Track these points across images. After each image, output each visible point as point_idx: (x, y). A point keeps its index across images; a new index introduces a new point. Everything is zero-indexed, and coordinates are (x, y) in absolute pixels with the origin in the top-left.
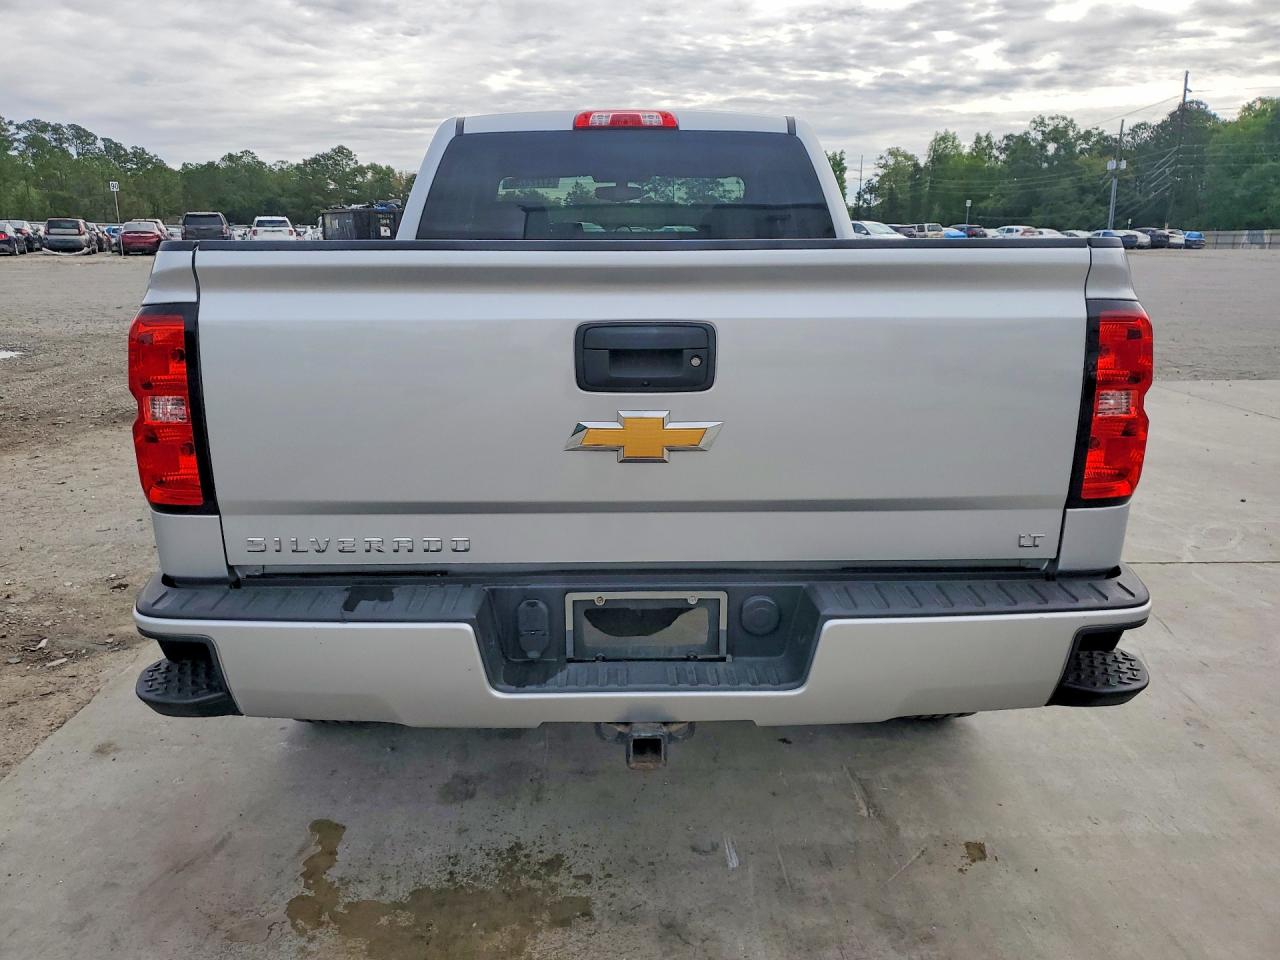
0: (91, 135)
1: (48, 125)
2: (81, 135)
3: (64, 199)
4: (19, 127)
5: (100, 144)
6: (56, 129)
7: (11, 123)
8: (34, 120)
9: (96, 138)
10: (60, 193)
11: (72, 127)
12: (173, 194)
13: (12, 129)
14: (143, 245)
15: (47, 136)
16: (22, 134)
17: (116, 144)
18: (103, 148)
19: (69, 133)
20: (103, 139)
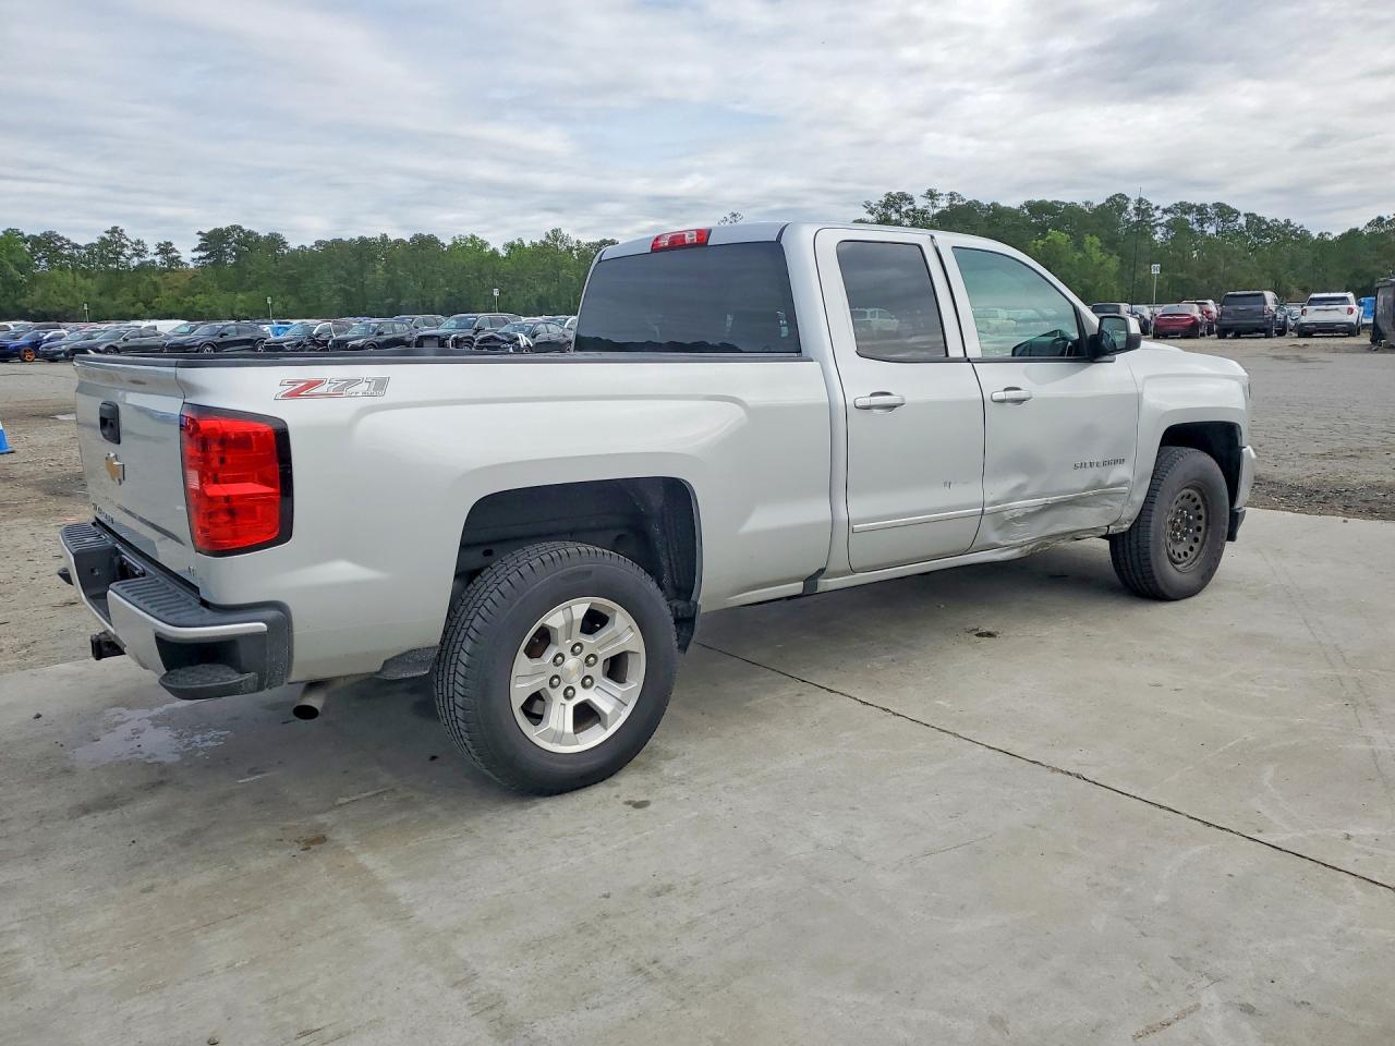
0: (1235, 211)
1: (1195, 206)
2: (1224, 212)
3: (1182, 281)
4: (1165, 211)
5: (1242, 221)
6: (1201, 209)
7: (1157, 208)
8: (1181, 203)
9: (1239, 214)
10: (1179, 274)
11: (1217, 205)
12: (1300, 268)
13: (1158, 214)
14: (1176, 328)
15: (1189, 218)
16: (1167, 217)
17: (1259, 219)
18: (1244, 224)
19: (1211, 212)
20: (1246, 215)
